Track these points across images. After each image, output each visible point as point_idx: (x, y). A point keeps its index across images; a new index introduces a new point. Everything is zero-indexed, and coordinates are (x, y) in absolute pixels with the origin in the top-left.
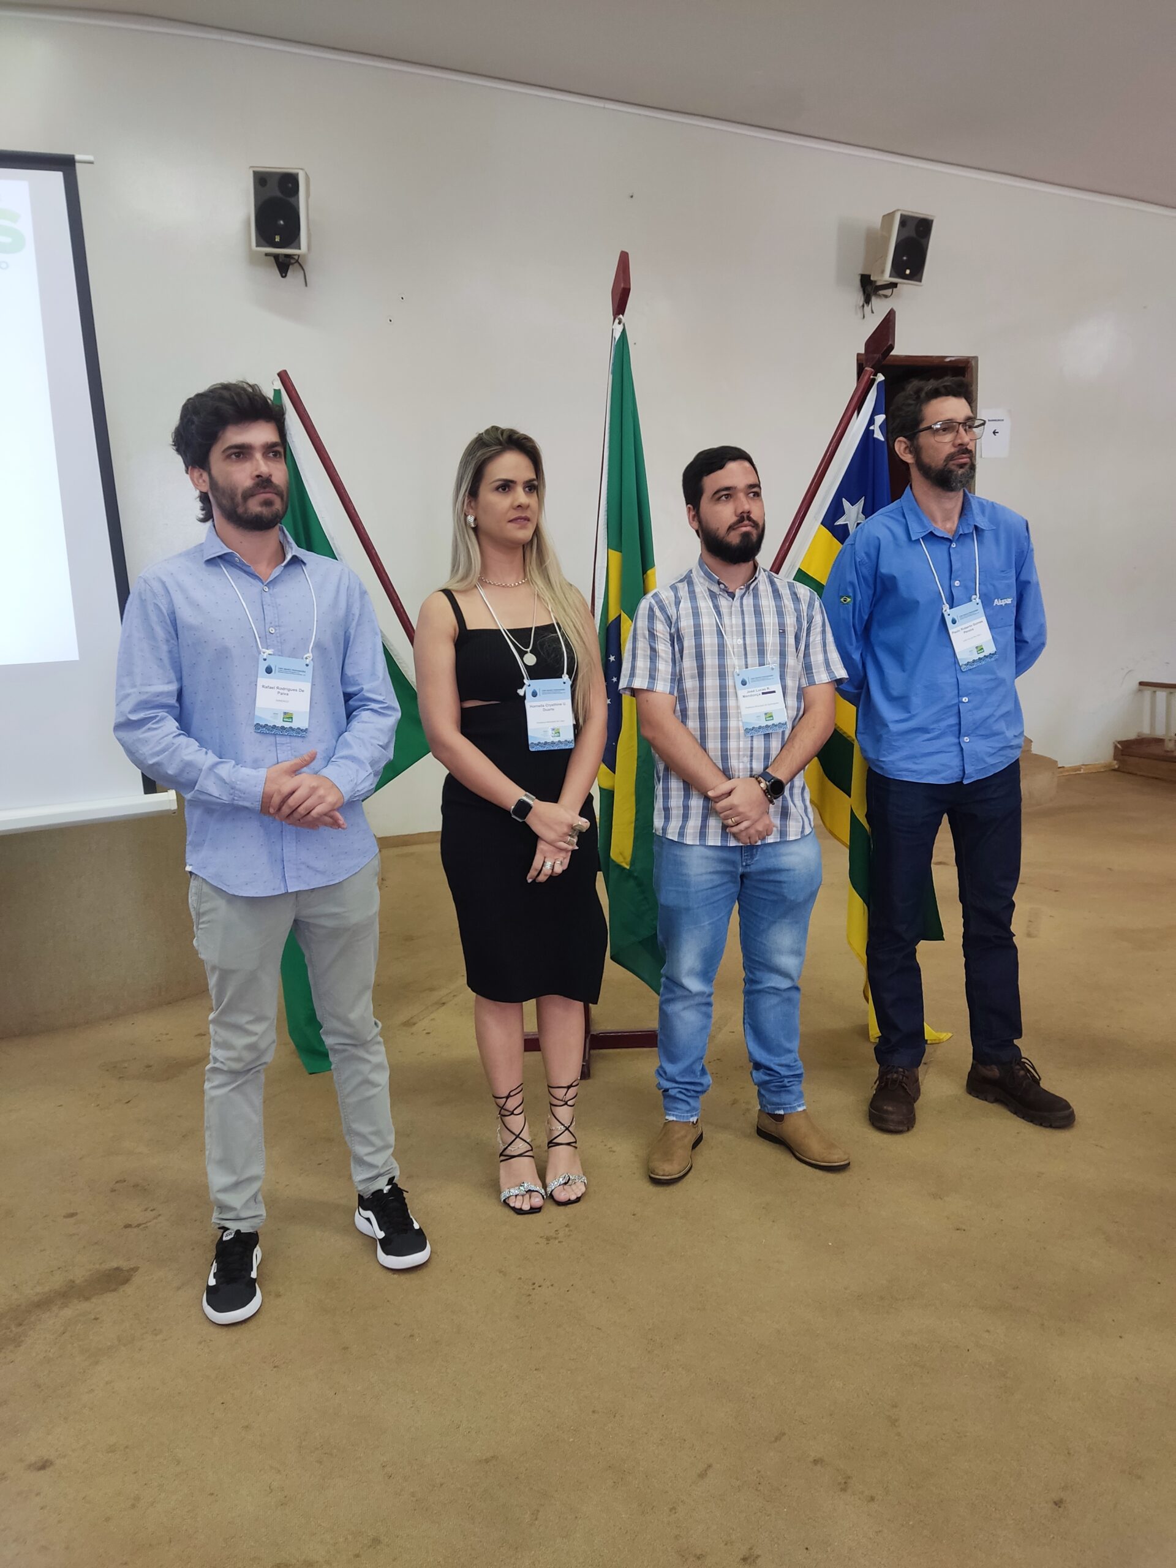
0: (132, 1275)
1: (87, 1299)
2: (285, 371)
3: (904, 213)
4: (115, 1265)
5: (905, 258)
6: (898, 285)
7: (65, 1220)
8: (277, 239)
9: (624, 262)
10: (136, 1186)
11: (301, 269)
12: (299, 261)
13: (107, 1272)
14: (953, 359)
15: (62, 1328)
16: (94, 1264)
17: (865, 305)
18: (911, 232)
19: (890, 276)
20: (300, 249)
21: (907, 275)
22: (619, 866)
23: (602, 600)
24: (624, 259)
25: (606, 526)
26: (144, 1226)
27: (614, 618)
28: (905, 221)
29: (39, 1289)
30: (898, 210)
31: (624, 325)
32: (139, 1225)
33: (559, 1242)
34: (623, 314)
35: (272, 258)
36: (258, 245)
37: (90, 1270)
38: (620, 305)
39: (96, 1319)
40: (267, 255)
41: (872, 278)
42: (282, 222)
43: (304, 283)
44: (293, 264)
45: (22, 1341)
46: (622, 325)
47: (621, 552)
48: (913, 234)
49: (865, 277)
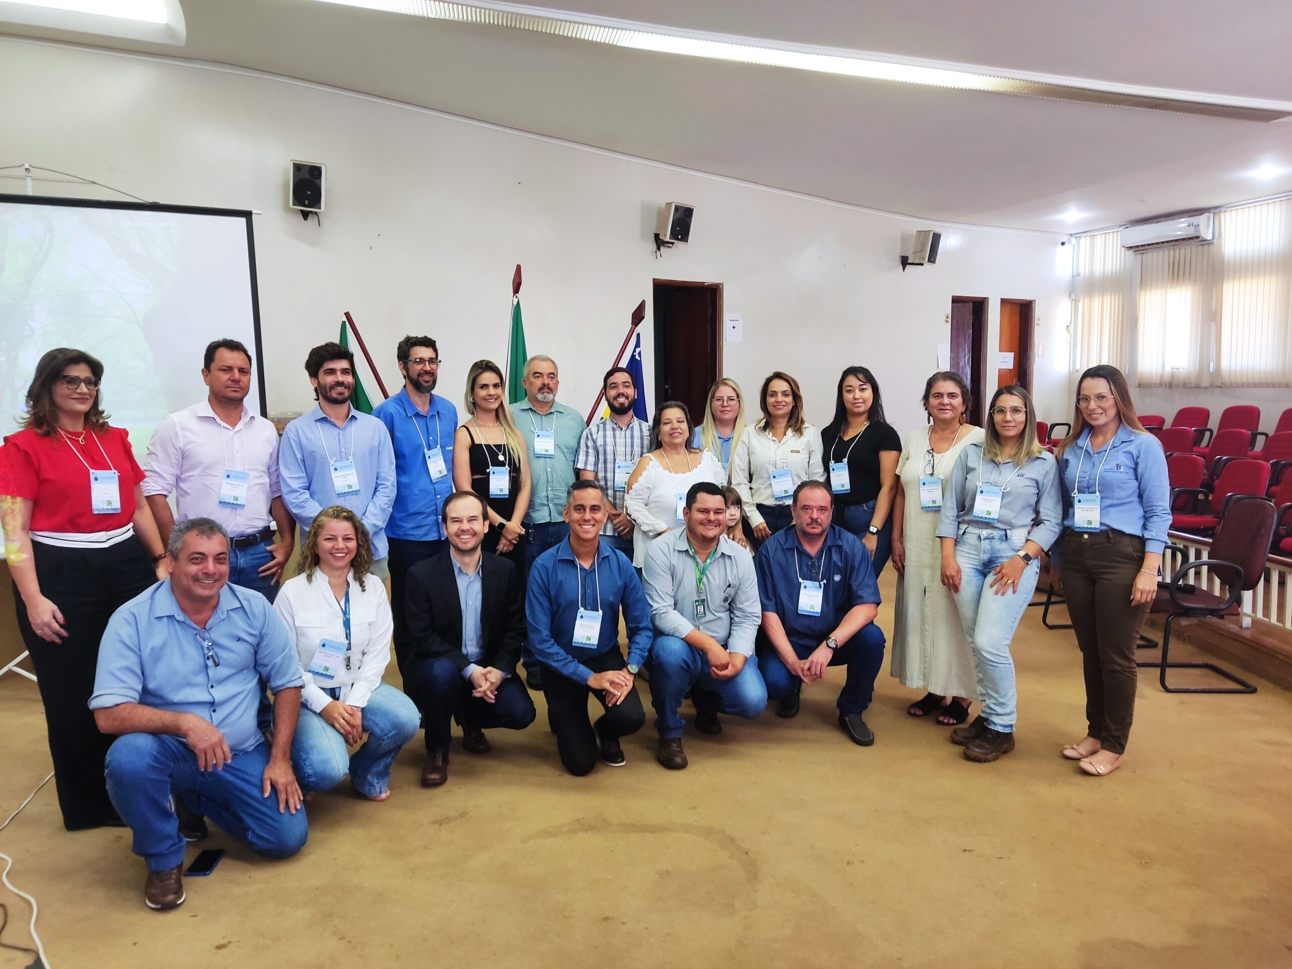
2: (348, 312)
3: (677, 204)
5: (678, 229)
6: (675, 243)
8: (306, 203)
11: (317, 218)
12: (317, 214)
14: (710, 284)
17: (658, 251)
18: (680, 214)
19: (670, 238)
20: (321, 209)
21: (679, 238)
24: (519, 268)
28: (677, 208)
30: (674, 202)
31: (518, 298)
34: (518, 293)
35: (299, 211)
36: (294, 205)
38: (517, 288)
40: (297, 209)
41: (661, 237)
42: (310, 193)
43: (317, 224)
44: (313, 215)
48: (683, 216)
49: (657, 236)
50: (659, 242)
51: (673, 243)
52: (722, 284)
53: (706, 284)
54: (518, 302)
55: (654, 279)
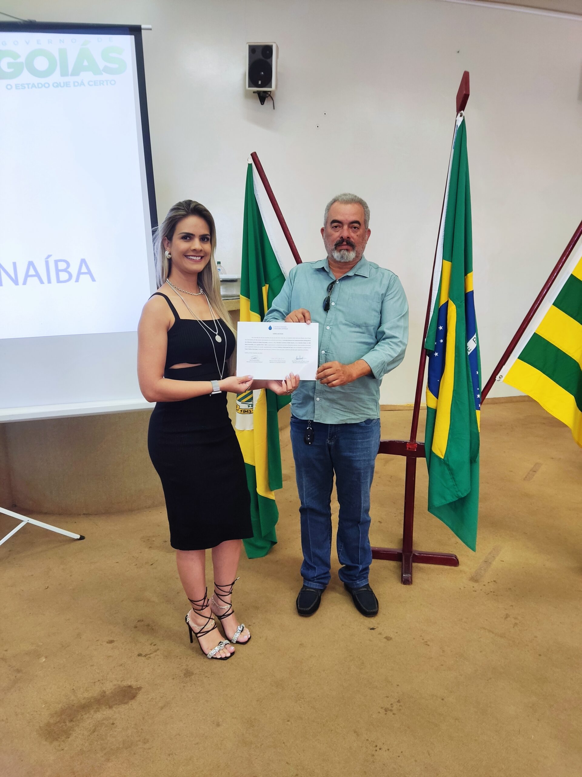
0: (137, 693)
1: (111, 707)
4: (129, 684)
7: (107, 644)
8: (260, 82)
9: (466, 77)
10: (148, 625)
11: (272, 100)
12: (271, 95)
13: (124, 688)
15: (93, 728)
16: (118, 681)
20: (271, 88)
22: (437, 456)
23: (437, 292)
25: (442, 245)
26: (148, 656)
27: (445, 302)
29: (86, 695)
31: (464, 117)
32: (145, 656)
33: (394, 714)
34: (463, 110)
35: (256, 95)
36: (249, 86)
37: (115, 685)
38: (462, 104)
39: (113, 724)
40: (254, 92)
42: (262, 73)
43: (273, 107)
44: (267, 97)
45: (70, 734)
46: (462, 117)
47: (451, 262)
54: (463, 122)
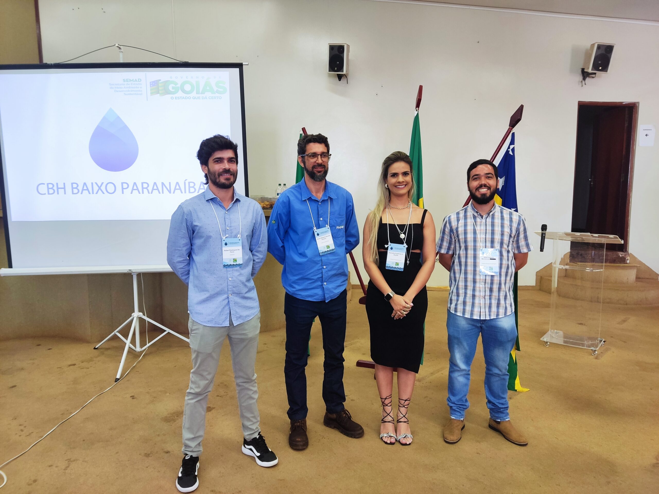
0: (212, 410)
2: (304, 128)
3: (599, 44)
5: (600, 62)
6: (597, 74)
8: (336, 69)
9: (421, 88)
10: (225, 385)
11: (346, 77)
12: (344, 75)
14: (627, 103)
17: (583, 81)
18: (602, 51)
19: (593, 70)
20: (343, 72)
21: (600, 69)
28: (599, 47)
30: (597, 42)
31: (418, 111)
32: (220, 396)
34: (419, 107)
35: (335, 76)
36: (329, 71)
38: (418, 104)
40: (334, 74)
41: (585, 70)
42: (338, 63)
43: (347, 83)
48: (604, 53)
49: (583, 70)
50: (585, 74)
51: (595, 74)
52: (638, 103)
53: (624, 103)
54: (418, 114)
55: (579, 102)
